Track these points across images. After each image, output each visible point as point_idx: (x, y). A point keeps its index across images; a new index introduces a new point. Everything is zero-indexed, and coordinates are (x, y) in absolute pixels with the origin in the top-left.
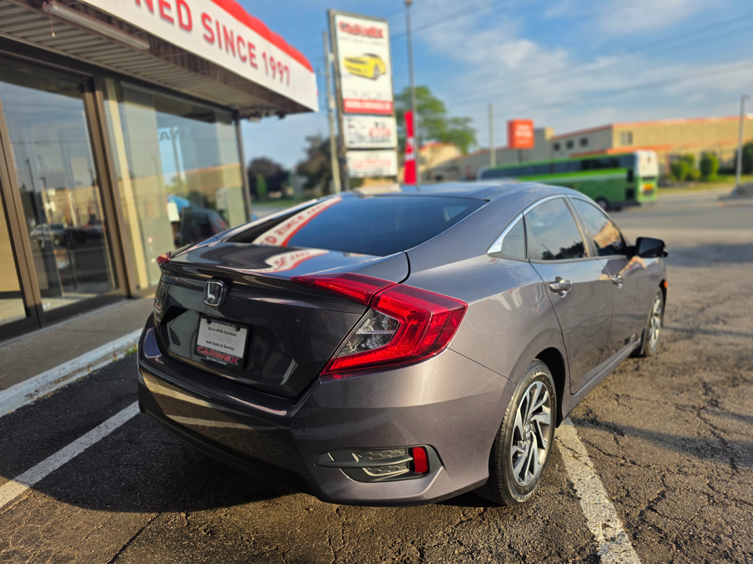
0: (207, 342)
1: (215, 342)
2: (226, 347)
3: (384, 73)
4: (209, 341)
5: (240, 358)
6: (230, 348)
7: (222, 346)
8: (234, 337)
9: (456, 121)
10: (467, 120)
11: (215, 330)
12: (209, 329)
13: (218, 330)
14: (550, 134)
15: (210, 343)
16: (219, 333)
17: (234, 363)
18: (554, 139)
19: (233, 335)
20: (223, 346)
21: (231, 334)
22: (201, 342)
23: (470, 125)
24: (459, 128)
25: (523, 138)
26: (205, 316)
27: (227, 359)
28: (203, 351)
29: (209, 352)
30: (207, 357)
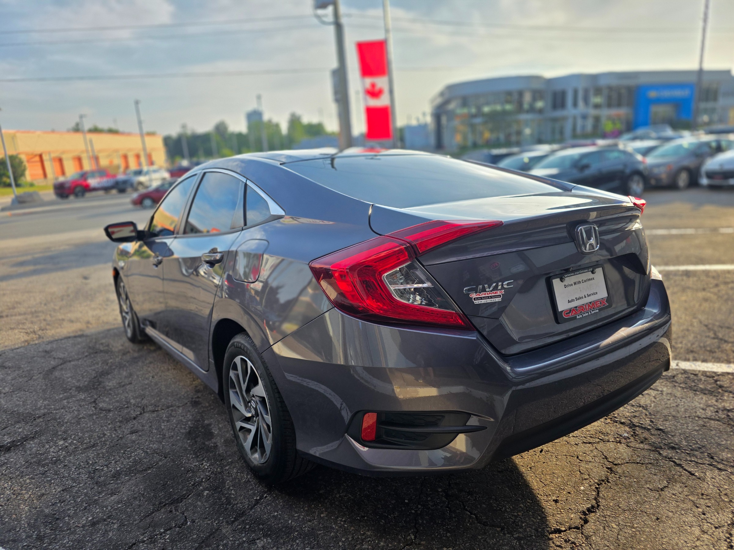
1: (578, 297)
2: (589, 296)
4: (570, 300)
5: (606, 298)
6: (594, 294)
7: (585, 297)
8: (593, 281)
11: (572, 285)
12: (566, 286)
13: (575, 283)
15: (573, 300)
16: (577, 285)
17: (604, 305)
19: (592, 279)
21: (589, 280)
22: (562, 306)
26: (556, 276)
27: (597, 306)
28: (570, 314)
29: (577, 310)
30: (578, 317)
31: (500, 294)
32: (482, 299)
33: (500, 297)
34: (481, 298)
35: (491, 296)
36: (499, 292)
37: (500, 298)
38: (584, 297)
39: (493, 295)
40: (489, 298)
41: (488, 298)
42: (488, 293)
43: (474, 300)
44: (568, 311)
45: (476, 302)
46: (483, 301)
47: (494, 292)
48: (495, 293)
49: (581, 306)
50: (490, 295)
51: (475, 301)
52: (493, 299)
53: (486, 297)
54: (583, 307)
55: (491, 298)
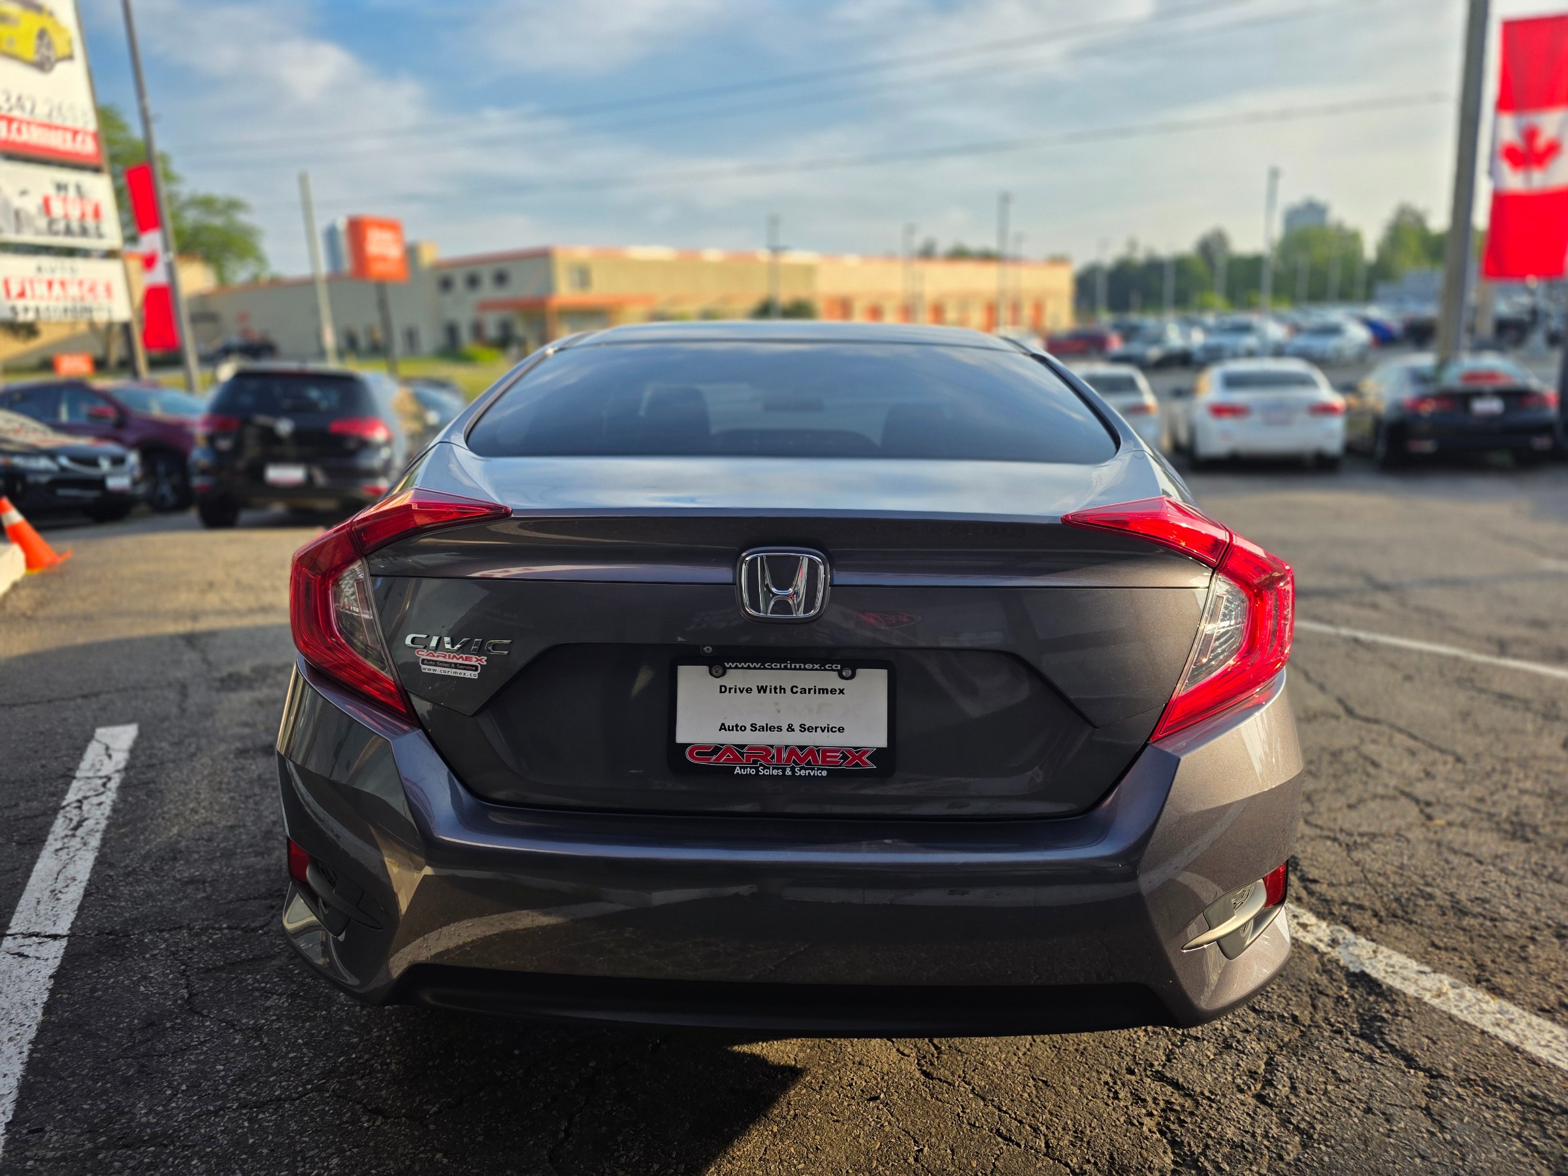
0: (723, 727)
1: (760, 724)
2: (805, 729)
3: (70, 57)
4: (729, 724)
5: (879, 750)
6: (827, 729)
7: (791, 730)
8: (837, 696)
9: (206, 204)
10: (233, 205)
11: (749, 690)
12: (723, 689)
13: (761, 689)
14: (430, 255)
16: (768, 697)
17: (857, 765)
18: (437, 266)
19: (833, 691)
20: (797, 727)
21: (824, 691)
22: (695, 733)
23: (243, 218)
24: (217, 221)
25: (383, 259)
26: (695, 658)
27: (824, 761)
28: (714, 757)
29: (742, 754)
30: (737, 771)
31: (476, 664)
32: (436, 665)
33: (476, 670)
34: (436, 663)
35: (456, 664)
36: (474, 659)
37: (476, 673)
38: (785, 727)
39: (460, 661)
40: (450, 667)
41: (450, 665)
42: (452, 655)
43: (423, 663)
44: (709, 748)
45: (426, 669)
46: (439, 670)
47: (464, 656)
48: (467, 659)
49: (767, 749)
50: (455, 661)
51: (423, 666)
52: (459, 671)
53: (446, 663)
54: (768, 752)
55: (456, 668)
